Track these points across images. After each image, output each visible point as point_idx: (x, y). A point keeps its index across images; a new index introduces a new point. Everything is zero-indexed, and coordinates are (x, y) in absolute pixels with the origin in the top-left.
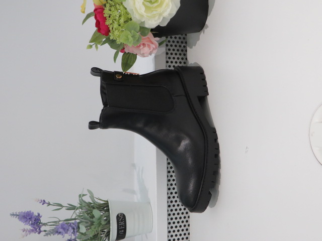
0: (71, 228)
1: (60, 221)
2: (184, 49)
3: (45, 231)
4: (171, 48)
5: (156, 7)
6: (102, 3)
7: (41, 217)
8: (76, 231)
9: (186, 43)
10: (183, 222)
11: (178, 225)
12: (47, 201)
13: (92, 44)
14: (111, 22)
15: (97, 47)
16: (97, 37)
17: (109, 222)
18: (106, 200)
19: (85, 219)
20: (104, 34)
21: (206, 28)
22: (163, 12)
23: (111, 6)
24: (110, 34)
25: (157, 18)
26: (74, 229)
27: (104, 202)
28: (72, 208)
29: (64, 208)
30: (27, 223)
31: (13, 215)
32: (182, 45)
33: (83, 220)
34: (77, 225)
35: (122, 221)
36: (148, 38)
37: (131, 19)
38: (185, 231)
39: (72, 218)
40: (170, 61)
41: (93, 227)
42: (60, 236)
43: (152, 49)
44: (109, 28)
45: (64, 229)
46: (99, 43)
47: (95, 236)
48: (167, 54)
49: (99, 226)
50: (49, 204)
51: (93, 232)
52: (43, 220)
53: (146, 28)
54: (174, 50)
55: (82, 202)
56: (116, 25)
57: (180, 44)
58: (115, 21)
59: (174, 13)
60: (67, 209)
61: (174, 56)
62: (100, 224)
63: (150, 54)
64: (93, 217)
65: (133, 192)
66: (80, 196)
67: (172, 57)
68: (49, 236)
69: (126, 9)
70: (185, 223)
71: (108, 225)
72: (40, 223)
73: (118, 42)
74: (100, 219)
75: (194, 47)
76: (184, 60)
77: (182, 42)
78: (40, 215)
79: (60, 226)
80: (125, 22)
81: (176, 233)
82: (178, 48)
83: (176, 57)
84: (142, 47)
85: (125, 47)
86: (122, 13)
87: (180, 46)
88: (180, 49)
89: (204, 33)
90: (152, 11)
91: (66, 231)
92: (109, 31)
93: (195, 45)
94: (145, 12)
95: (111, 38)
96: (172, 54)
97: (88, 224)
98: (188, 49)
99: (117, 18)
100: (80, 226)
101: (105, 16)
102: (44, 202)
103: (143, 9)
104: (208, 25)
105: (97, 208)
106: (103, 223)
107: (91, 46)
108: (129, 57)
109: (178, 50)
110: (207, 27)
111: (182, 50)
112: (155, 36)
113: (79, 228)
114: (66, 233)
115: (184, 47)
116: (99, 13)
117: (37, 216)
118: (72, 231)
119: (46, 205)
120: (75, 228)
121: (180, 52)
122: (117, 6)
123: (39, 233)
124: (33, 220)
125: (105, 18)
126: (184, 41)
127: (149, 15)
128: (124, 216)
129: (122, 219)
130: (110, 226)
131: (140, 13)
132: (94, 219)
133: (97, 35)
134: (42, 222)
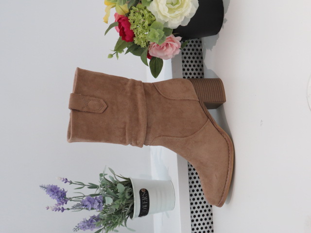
0: (96, 201)
1: (84, 196)
5: (178, 8)
7: (66, 192)
8: (101, 204)
10: (205, 211)
15: (117, 56)
16: (120, 46)
17: (133, 196)
19: (109, 194)
20: (128, 41)
24: (135, 39)
26: (99, 202)
27: (125, 180)
29: (86, 187)
30: (54, 196)
31: (42, 187)
34: (102, 198)
35: (145, 196)
38: (208, 220)
39: (96, 193)
41: (117, 201)
43: (175, 49)
44: (134, 33)
45: (89, 200)
47: (119, 212)
49: (123, 200)
50: (71, 182)
51: (119, 206)
56: (140, 29)
60: (89, 188)
62: (124, 198)
64: (116, 192)
69: (150, 12)
71: (131, 200)
72: (65, 198)
73: (143, 45)
74: (124, 193)
80: (149, 25)
84: (165, 48)
86: (147, 16)
90: (174, 12)
91: (92, 204)
92: (135, 36)
94: (168, 12)
95: (136, 42)
100: (106, 198)
101: (129, 21)
102: (66, 181)
106: (128, 197)
107: (112, 55)
113: (104, 202)
117: (63, 191)
118: (98, 204)
120: (101, 201)
124: (60, 194)
128: (147, 192)
129: (144, 194)
130: (133, 200)
131: (163, 14)
132: (118, 194)
133: (120, 44)
134: (67, 197)
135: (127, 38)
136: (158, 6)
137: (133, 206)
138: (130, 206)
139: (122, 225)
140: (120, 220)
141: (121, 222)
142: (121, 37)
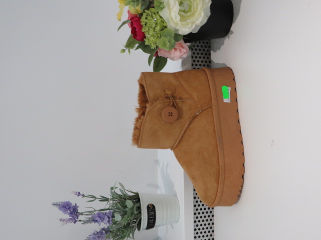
0: (106, 217)
1: (95, 211)
2: (208, 53)
3: (80, 221)
4: (196, 52)
5: (190, 16)
6: (137, 12)
7: (78, 207)
8: (111, 219)
9: (209, 47)
10: (207, 212)
11: (203, 216)
12: (81, 193)
13: (125, 48)
14: (147, 29)
15: (129, 51)
16: (131, 42)
17: (141, 211)
18: (136, 192)
19: (118, 209)
20: (139, 40)
21: (231, 34)
22: (196, 21)
23: (147, 16)
24: (145, 40)
25: (190, 26)
26: (109, 218)
27: (133, 194)
28: (105, 199)
29: (97, 200)
30: (66, 212)
31: (54, 204)
32: (206, 49)
33: (116, 210)
34: (112, 214)
35: (152, 211)
36: (180, 43)
37: (166, 27)
39: (106, 208)
40: (194, 64)
41: (126, 216)
42: (97, 224)
43: (183, 53)
44: (145, 35)
45: (100, 217)
46: (132, 48)
48: (192, 57)
49: (132, 216)
50: (84, 196)
51: (127, 221)
52: (80, 210)
53: (179, 35)
54: (198, 54)
55: (114, 194)
56: (151, 32)
57: (204, 48)
58: (151, 29)
59: (205, 21)
60: (100, 201)
61: (198, 59)
62: (132, 213)
63: (180, 58)
64: (126, 207)
65: (157, 187)
66: (112, 188)
67: (196, 60)
68: (86, 224)
69: (161, 17)
70: (209, 214)
71: (139, 215)
72: (77, 213)
73: (153, 47)
74: (132, 209)
75: (218, 51)
76: (208, 63)
77: (206, 47)
78: (77, 205)
79: (97, 215)
80: (162, 30)
81: (201, 222)
82: (202, 51)
83: (200, 60)
84: (173, 51)
85: (158, 51)
86: (159, 21)
87: (204, 50)
88: (204, 53)
89: (229, 38)
90: (186, 20)
91: (102, 219)
92: (145, 37)
93: (219, 49)
94: (180, 21)
95: (146, 43)
96: (196, 57)
97: (121, 214)
98: (212, 53)
99: (153, 26)
100: (115, 215)
101: (142, 24)
102: (79, 194)
103: (179, 18)
104: (233, 31)
105: (128, 199)
106: (136, 212)
107: (124, 51)
108: (160, 60)
109: (202, 54)
110: (232, 32)
111: (206, 54)
112: (186, 41)
113: (113, 217)
114: (102, 221)
115: (208, 50)
116: (136, 21)
117: (75, 207)
118: (108, 219)
119: (81, 196)
120: (111, 217)
121: (204, 55)
122: (154, 15)
123: (75, 223)
124: (72, 210)
125: (142, 26)
126: (207, 45)
127: (184, 23)
128: (154, 207)
129: (151, 209)
130: (141, 215)
131: (175, 21)
132: (127, 209)
133: (131, 41)
134: (79, 211)
135: (138, 38)
136: (170, 13)
137: (140, 220)
138: (138, 220)
139: (130, 237)
140: (128, 234)
141: (129, 235)
142: (133, 35)
